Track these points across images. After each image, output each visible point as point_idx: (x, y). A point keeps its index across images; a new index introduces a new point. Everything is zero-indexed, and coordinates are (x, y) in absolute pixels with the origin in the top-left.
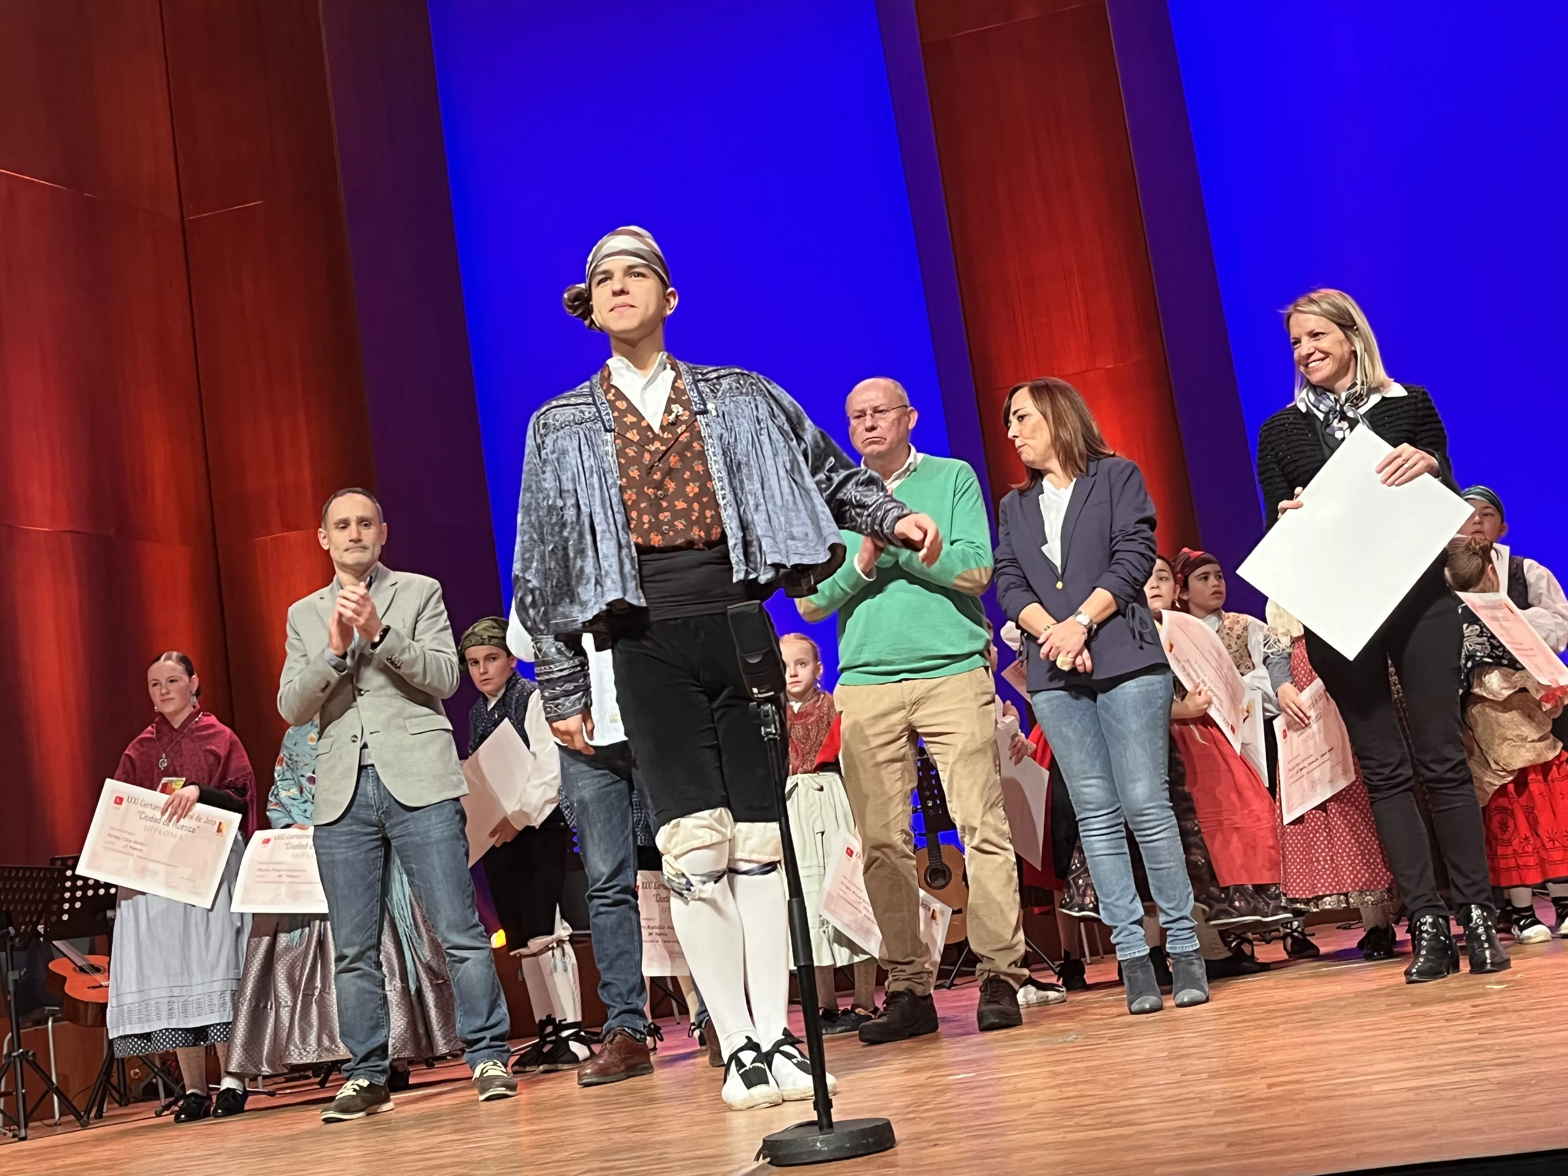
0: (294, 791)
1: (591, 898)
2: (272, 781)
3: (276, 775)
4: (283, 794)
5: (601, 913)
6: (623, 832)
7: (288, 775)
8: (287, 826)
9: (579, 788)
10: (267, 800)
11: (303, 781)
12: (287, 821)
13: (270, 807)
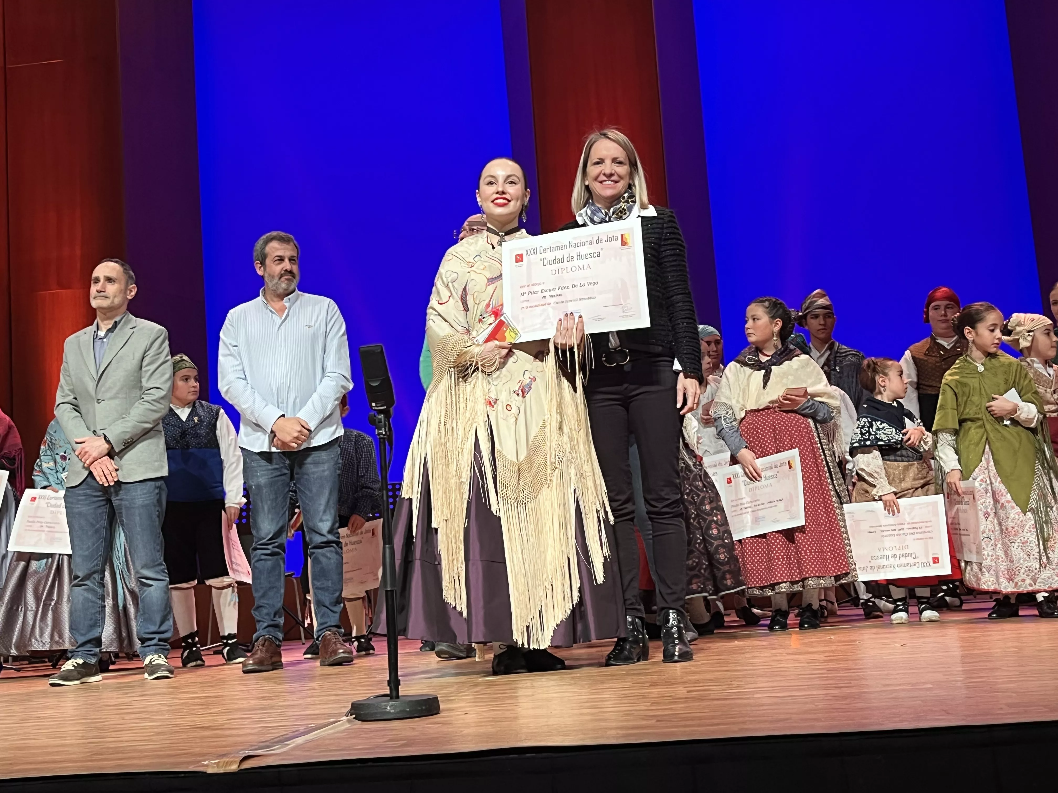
0: (52, 464)
1: (255, 549)
2: (38, 456)
3: (41, 452)
4: (45, 465)
5: (261, 560)
6: (283, 508)
7: (49, 453)
8: (44, 488)
9: (257, 476)
10: (33, 468)
11: (58, 458)
12: (46, 483)
13: (35, 473)
